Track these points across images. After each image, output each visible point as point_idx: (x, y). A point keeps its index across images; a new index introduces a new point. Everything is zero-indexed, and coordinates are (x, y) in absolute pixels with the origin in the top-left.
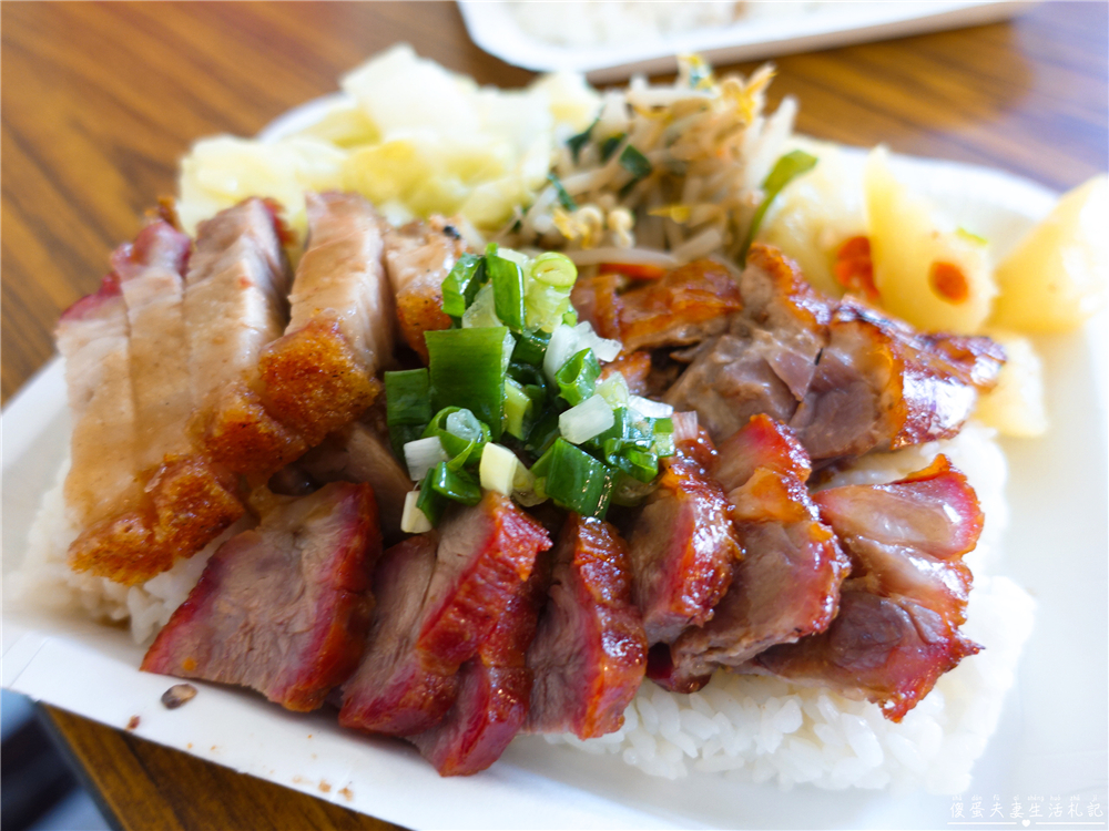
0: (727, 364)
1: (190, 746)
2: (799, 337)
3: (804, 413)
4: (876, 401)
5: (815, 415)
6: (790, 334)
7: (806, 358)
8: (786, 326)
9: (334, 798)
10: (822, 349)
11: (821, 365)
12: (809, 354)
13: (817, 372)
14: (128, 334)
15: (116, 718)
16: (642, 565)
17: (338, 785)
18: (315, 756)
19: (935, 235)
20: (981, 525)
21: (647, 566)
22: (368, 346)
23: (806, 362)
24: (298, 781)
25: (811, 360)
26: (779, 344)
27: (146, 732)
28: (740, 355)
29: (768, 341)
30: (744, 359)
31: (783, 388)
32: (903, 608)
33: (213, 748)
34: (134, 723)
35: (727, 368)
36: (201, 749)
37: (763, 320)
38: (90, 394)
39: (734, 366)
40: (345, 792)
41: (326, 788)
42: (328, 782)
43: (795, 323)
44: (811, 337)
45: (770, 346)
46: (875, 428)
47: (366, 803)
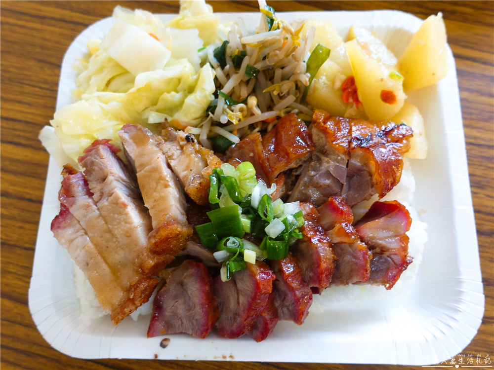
0: (314, 176)
1: (177, 358)
2: (339, 158)
3: (345, 188)
4: (371, 179)
5: (350, 188)
6: (335, 157)
7: (343, 166)
8: (334, 153)
9: (228, 359)
10: (348, 160)
11: (349, 168)
12: (343, 164)
13: (348, 171)
14: (86, 233)
15: (150, 356)
16: (305, 269)
17: (228, 355)
18: (217, 349)
19: (382, 80)
20: (411, 222)
21: (307, 270)
22: (182, 214)
23: (343, 168)
24: (215, 358)
25: (345, 167)
26: (332, 162)
27: (161, 357)
28: (319, 171)
29: (328, 162)
30: (321, 172)
31: (337, 181)
32: (388, 257)
33: (185, 356)
34: (156, 356)
35: (315, 178)
36: (181, 357)
37: (325, 153)
38: (88, 264)
39: (317, 176)
40: (231, 357)
41: (224, 357)
42: (225, 355)
43: (337, 152)
44: (343, 156)
45: (329, 164)
46: (372, 191)
47: (239, 358)
